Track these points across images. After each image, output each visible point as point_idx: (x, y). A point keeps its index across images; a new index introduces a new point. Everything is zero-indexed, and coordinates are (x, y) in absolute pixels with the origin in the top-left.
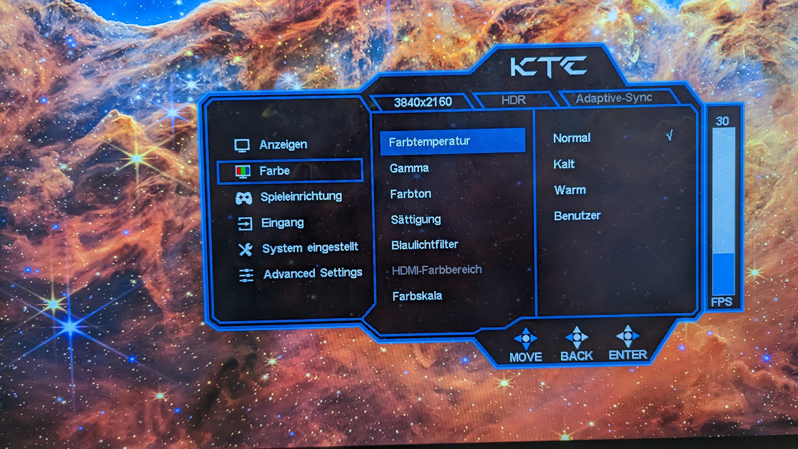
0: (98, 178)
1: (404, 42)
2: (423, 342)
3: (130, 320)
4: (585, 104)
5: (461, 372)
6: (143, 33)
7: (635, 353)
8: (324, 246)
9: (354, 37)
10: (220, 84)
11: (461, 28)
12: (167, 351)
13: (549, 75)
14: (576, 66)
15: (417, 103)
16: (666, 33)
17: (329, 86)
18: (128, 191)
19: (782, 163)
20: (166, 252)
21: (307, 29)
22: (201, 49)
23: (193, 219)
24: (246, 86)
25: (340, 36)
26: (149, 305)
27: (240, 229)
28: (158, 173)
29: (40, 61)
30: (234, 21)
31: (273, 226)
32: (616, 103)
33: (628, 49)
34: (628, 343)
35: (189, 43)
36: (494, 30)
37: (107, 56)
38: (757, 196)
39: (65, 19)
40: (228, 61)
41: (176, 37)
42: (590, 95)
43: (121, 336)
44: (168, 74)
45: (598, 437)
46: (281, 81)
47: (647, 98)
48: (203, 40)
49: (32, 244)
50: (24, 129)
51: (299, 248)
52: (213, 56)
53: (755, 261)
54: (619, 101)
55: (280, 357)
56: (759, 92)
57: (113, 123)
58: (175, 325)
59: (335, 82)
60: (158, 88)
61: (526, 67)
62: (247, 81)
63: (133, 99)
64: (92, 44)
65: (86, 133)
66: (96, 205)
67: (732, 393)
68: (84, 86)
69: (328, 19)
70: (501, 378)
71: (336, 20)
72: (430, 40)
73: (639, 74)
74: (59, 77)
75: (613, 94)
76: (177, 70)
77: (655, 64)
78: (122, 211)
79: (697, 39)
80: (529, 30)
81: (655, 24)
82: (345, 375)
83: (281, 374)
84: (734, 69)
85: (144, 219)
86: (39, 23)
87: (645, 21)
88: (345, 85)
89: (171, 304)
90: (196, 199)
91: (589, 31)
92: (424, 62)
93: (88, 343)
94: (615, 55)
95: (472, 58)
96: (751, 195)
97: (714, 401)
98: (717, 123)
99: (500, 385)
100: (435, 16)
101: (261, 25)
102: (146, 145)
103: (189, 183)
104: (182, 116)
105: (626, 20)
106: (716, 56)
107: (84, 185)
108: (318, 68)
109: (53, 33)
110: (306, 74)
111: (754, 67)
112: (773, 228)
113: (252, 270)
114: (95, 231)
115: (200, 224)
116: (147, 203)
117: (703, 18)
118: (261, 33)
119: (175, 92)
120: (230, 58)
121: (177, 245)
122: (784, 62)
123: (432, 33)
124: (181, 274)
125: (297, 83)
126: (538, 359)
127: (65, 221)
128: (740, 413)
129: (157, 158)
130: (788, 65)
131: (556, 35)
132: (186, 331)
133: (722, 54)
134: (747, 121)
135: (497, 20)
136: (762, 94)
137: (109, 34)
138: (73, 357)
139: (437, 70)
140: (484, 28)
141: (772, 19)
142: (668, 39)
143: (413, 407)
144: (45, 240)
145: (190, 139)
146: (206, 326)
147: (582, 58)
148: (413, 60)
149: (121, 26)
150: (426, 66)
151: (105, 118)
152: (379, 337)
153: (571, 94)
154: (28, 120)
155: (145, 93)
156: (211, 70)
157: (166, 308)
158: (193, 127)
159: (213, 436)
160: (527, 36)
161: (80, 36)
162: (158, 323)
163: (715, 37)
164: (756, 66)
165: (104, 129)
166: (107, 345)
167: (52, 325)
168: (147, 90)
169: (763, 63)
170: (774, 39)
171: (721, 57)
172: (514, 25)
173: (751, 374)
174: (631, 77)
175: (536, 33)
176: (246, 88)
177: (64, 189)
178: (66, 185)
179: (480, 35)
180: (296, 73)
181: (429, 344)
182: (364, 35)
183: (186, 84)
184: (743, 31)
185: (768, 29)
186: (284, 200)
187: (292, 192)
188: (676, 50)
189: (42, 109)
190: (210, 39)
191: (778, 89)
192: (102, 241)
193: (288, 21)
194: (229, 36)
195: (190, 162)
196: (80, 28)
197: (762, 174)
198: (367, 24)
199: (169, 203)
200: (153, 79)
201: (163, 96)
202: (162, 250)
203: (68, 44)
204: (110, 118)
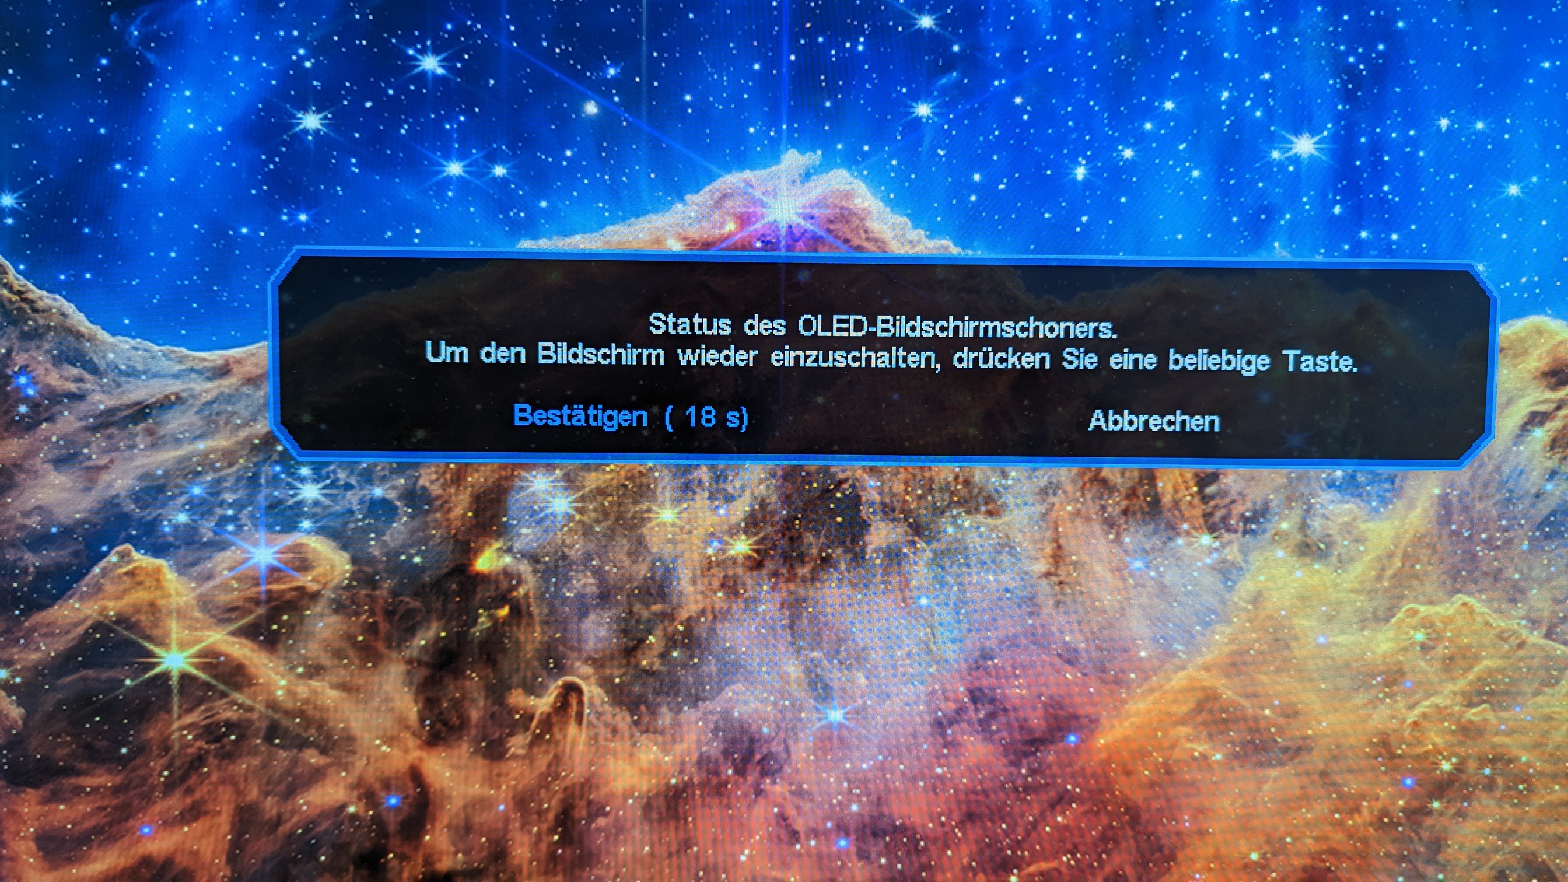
0: (83, 702)
6: (198, 367)
10: (378, 492)
17: (636, 502)
18: (151, 734)
23: (306, 804)
24: (438, 497)
28: (224, 695)
37: (111, 419)
39: (11, 328)
44: (255, 465)
48: (339, 388)
57: (120, 577)
59: (648, 495)
62: (442, 487)
63: (170, 521)
64: (75, 390)
65: (55, 599)
66: (76, 764)
68: (53, 486)
73: (1360, 495)
76: (275, 457)
77: (1395, 476)
78: (137, 781)
81: (1401, 384)
85: (188, 801)
88: (674, 501)
90: (312, 759)
102: (196, 629)
103: (298, 722)
104: (286, 563)
106: (1535, 461)
107: (50, 717)
110: (582, 473)
114: (74, 825)
116: (196, 764)
119: (271, 507)
121: (264, 861)
125: (559, 496)
127: (5, 800)
129: (222, 659)
133: (1550, 458)
137: (117, 367)
145: (302, 618)
151: (104, 563)
155: (199, 508)
158: (309, 592)
161: (47, 370)
163: (1537, 419)
165: (98, 588)
168: (203, 502)
171: (1549, 464)
176: (438, 503)
178: (6, 717)
180: (558, 472)
183: (297, 489)
190: (356, 385)
192: (90, 848)
195: (301, 670)
196: (46, 352)
199: (249, 766)
200: (218, 475)
201: (241, 516)
202: (229, 873)
203: (18, 389)
204: (114, 564)
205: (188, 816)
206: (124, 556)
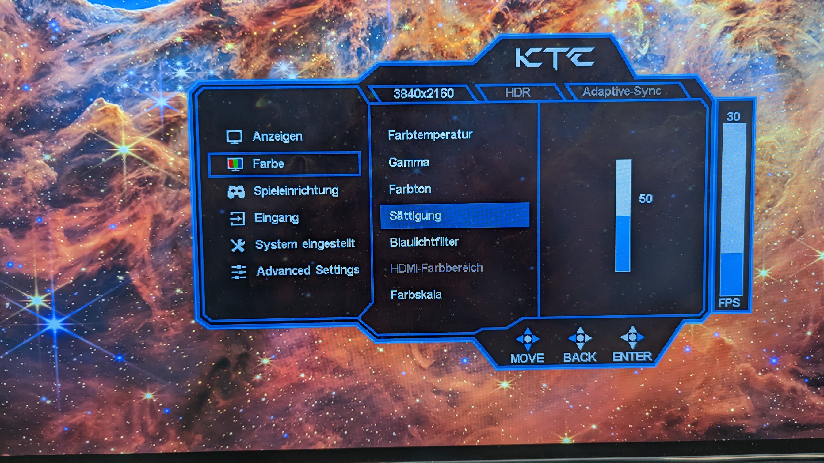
0: (83, 169)
1: (405, 31)
2: (422, 342)
3: (117, 318)
4: (592, 98)
5: (460, 373)
6: (131, 17)
7: (639, 354)
8: (320, 242)
9: (352, 25)
10: (212, 72)
11: (464, 17)
12: (156, 349)
13: (555, 66)
14: (583, 57)
15: (417, 94)
16: (677, 24)
17: (326, 75)
18: (115, 183)
19: (793, 161)
20: (155, 247)
21: (302, 16)
22: (191, 35)
23: (183, 213)
24: (239, 74)
25: (337, 23)
26: (138, 303)
27: (232, 224)
28: (146, 165)
29: (22, 46)
30: (226, 6)
31: (266, 221)
32: (624, 96)
33: (637, 41)
34: (633, 345)
35: (179, 28)
36: (499, 19)
37: (92, 41)
38: (767, 194)
39: (48, 1)
40: (220, 48)
41: (165, 22)
42: (597, 88)
43: (109, 333)
44: (157, 61)
45: (600, 441)
46: (276, 70)
47: (656, 92)
48: (193, 25)
49: (15, 238)
50: (5, 118)
51: (294, 245)
52: (204, 43)
53: (764, 262)
54: (627, 95)
55: (273, 357)
56: (772, 87)
57: (98, 113)
58: (164, 323)
59: (332, 71)
60: (146, 76)
61: (531, 59)
62: (240, 69)
63: (120, 87)
64: (77, 29)
65: (70, 123)
66: (81, 197)
67: (737, 396)
68: (68, 72)
69: (325, 5)
70: (502, 380)
71: (333, 7)
72: (432, 29)
73: (648, 66)
74: (42, 63)
75: (621, 87)
76: (166, 57)
77: (665, 57)
78: (109, 204)
79: (709, 31)
80: (535, 19)
81: (666, 15)
82: (340, 376)
83: (274, 375)
84: (747, 63)
85: (132, 213)
86: (20, 6)
87: (655, 11)
88: (342, 74)
89: (160, 302)
90: (186, 193)
91: (597, 21)
92: (425, 52)
93: (73, 341)
94: (624, 47)
95: (475, 48)
96: (761, 193)
97: (719, 404)
98: (728, 119)
99: (501, 387)
100: (437, 3)
101: (255, 10)
102: (133, 136)
103: (179, 176)
105: (635, 9)
106: (728, 49)
107: (69, 177)
108: (315, 57)
109: (36, 17)
110: (302, 63)
111: (767, 61)
112: (783, 227)
113: (244, 267)
114: (81, 224)
115: (190, 219)
116: (135, 196)
117: (715, 8)
118: (255, 19)
119: (165, 80)
120: (222, 45)
121: (166, 239)
122: (798, 56)
123: (434, 22)
124: (171, 270)
125: (292, 72)
126: (540, 360)
127: (49, 214)
128: (746, 417)
129: (145, 149)
130: (802, 59)
131: (563, 25)
132: (175, 329)
133: (734, 47)
134: (759, 117)
135: (502, 9)
136: (775, 89)
137: (95, 18)
138: (58, 355)
139: (438, 60)
140: (488, 16)
141: (787, 11)
142: (679, 31)
143: (411, 409)
144: (28, 235)
145: (179, 131)
146: (197, 325)
147: (590, 49)
148: (414, 49)
149: (107, 10)
150: (427, 56)
151: (91, 106)
152: (376, 337)
153: (578, 86)
154: (9, 107)
155: (133, 80)
156: (202, 58)
157: (154, 305)
158: (183, 117)
159: (204, 437)
160: (532, 25)
161: (64, 20)
162: (146, 321)
163: (728, 29)
164: (769, 60)
165: (89, 118)
166: (94, 344)
167: (36, 322)
168: (134, 78)
169: (777, 56)
170: (789, 32)
171: (734, 50)
172: (519, 14)
173: (758, 377)
174: (641, 69)
175: (542, 23)
176: (238, 77)
177: (48, 180)
178: (49, 176)
179: (484, 24)
180: (291, 62)
181: (428, 344)
182: (362, 22)
183: (176, 71)
184: (757, 23)
185: (782, 21)
186: (278, 194)
187: (286, 186)
188: (687, 42)
189: (24, 96)
190: (200, 24)
191: (791, 84)
192: (88, 235)
193: (283, 6)
194: (221, 22)
195: (179, 153)
196: (64, 12)
197: (773, 172)
198: (366, 11)
199: (158, 196)
200: (141, 66)
201: (151, 84)
202: (150, 245)
203: (53, 28)
204: (96, 107)
205: (131, 219)
206: (100, 103)
